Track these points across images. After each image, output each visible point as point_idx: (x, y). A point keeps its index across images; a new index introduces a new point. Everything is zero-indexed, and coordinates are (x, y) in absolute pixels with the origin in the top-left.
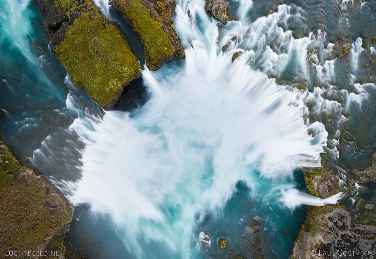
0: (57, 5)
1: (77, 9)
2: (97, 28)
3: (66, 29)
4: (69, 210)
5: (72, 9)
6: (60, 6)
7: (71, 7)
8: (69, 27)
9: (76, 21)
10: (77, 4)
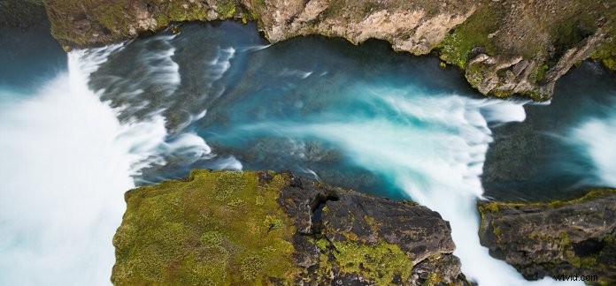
0: (348, 236)
1: (317, 266)
2: (242, 277)
3: (293, 220)
4: (67, 43)
5: (324, 258)
6: (343, 239)
7: (332, 259)
8: (293, 229)
9: (289, 248)
10: (329, 273)
